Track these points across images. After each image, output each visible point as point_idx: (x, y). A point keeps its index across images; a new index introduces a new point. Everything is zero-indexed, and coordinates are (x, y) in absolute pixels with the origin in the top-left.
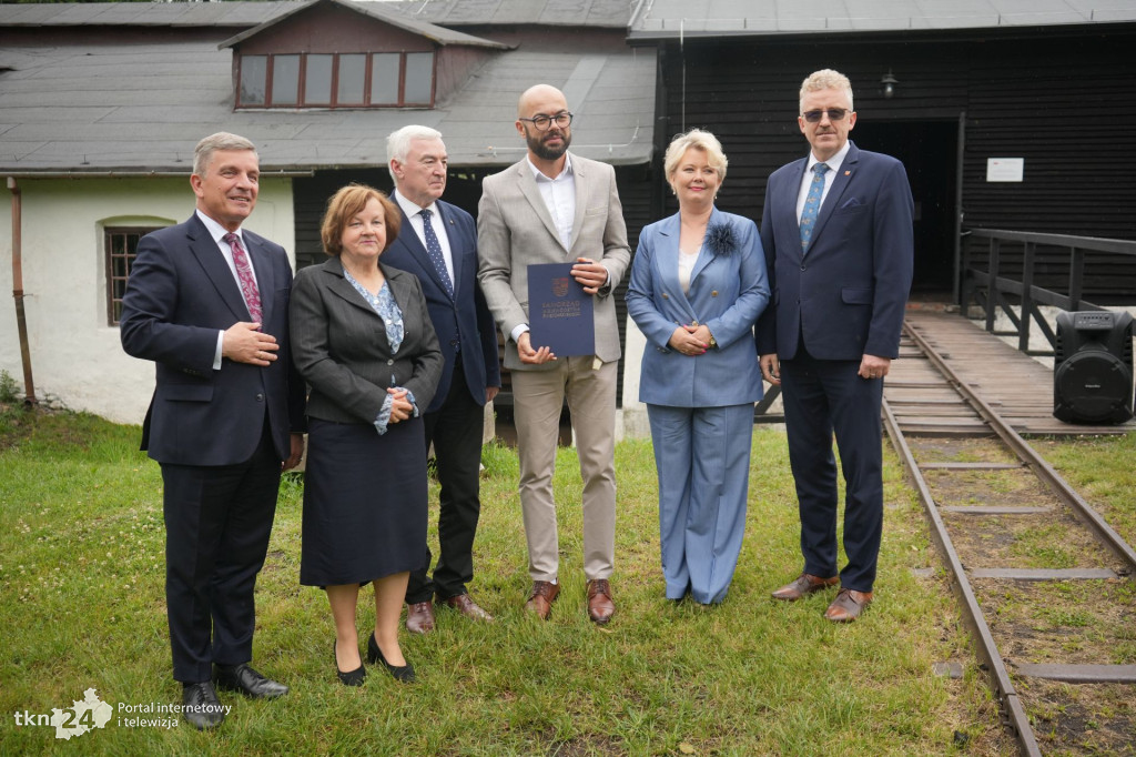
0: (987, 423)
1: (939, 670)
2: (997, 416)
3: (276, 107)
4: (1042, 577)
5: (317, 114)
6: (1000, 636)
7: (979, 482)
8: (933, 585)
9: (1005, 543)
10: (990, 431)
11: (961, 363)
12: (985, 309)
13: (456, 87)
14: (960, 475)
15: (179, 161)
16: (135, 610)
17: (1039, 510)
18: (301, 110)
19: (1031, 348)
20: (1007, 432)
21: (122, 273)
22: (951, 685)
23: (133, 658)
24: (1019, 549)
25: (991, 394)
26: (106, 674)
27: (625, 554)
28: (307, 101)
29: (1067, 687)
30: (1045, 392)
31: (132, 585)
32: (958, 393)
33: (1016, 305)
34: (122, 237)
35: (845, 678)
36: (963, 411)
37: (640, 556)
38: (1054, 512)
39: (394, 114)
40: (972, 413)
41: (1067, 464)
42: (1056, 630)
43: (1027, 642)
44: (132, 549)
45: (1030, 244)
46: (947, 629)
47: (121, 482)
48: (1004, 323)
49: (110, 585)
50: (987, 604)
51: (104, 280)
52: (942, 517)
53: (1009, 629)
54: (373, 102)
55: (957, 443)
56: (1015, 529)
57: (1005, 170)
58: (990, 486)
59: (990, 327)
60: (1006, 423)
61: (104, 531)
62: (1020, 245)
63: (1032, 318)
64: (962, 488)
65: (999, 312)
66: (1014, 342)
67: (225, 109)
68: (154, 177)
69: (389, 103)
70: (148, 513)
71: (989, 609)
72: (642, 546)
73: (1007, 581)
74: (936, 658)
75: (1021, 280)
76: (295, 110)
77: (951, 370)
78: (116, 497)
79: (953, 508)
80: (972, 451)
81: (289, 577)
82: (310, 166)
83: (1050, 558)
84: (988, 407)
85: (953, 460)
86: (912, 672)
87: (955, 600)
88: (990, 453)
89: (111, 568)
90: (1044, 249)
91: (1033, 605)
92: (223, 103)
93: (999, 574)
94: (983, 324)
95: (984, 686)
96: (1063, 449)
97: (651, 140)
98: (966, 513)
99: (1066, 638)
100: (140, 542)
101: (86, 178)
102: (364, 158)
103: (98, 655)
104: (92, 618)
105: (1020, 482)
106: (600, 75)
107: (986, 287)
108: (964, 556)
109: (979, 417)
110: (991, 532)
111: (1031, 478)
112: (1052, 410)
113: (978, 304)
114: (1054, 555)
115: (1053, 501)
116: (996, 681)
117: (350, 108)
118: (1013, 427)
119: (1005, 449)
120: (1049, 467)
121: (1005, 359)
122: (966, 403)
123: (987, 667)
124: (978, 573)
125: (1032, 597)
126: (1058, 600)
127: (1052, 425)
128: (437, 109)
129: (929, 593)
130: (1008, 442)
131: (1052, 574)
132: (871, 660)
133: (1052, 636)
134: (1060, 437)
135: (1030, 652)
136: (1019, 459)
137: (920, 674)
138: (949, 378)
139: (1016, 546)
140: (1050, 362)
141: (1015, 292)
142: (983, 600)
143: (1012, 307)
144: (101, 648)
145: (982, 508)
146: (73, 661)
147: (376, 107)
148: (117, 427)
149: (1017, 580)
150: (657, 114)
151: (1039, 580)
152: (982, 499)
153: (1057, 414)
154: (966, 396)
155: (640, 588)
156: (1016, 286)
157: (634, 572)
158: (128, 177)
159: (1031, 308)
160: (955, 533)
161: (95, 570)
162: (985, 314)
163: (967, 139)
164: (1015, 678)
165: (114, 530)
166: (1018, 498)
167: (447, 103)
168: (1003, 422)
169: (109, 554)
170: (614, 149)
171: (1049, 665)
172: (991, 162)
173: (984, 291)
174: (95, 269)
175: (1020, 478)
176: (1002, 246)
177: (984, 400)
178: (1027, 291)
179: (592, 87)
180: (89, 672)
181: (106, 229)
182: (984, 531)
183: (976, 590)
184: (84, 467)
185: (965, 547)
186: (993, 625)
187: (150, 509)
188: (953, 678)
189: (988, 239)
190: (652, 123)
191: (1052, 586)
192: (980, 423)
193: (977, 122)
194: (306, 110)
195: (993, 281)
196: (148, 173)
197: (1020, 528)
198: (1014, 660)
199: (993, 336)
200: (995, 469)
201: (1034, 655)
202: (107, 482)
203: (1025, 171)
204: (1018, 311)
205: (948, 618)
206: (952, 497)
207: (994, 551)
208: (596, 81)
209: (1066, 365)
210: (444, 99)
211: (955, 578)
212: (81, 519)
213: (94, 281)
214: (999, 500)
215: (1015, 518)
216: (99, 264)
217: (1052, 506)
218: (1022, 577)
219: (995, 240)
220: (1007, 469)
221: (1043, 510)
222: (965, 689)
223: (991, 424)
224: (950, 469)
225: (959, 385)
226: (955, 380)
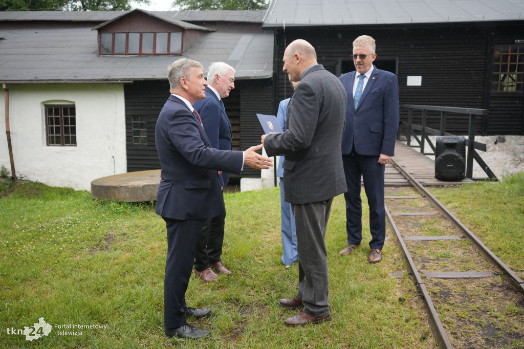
0: (409, 181)
1: (393, 275)
2: (413, 178)
3: (116, 54)
4: (432, 239)
5: (133, 57)
6: (416, 262)
7: (406, 203)
8: (390, 243)
9: (417, 226)
10: (410, 184)
11: (398, 158)
12: (407, 137)
13: (191, 47)
14: (399, 201)
15: (76, 77)
16: (65, 258)
17: (430, 214)
18: (127, 56)
19: (425, 152)
20: (417, 184)
21: (52, 123)
22: (398, 281)
23: (65, 277)
24: (423, 229)
25: (411, 170)
26: (54, 284)
27: (266, 233)
28: (130, 52)
29: (442, 281)
30: (432, 169)
31: (63, 248)
32: (397, 169)
33: (419, 135)
34: (52, 109)
35: (356, 279)
36: (399, 176)
37: (272, 234)
38: (436, 215)
39: (166, 57)
40: (403, 177)
41: (441, 196)
42: (438, 259)
43: (427, 264)
44: (63, 234)
45: (425, 110)
46: (395, 260)
47: (56, 208)
48: (414, 142)
49: (54, 248)
50: (411, 250)
51: (45, 127)
52: (392, 217)
53: (420, 259)
54: (157, 52)
55: (397, 189)
56: (421, 221)
57: (414, 81)
58: (411, 205)
59: (409, 144)
60: (417, 181)
61: (51, 227)
62: (420, 111)
63: (425, 140)
64: (399, 206)
65: (412, 138)
66: (419, 150)
67: (95, 55)
68: (65, 84)
69: (164, 53)
70: (68, 219)
71: (412, 252)
72: (273, 230)
73: (418, 241)
74: (391, 271)
75: (421, 125)
76: (124, 56)
77: (394, 161)
78: (55, 213)
79: (396, 214)
80: (403, 192)
81: (129, 244)
82: (131, 79)
83: (435, 232)
84: (409, 175)
85: (395, 195)
86: (382, 276)
87: (398, 248)
88: (410, 193)
89: (54, 242)
90: (430, 112)
91: (429, 250)
92: (94, 53)
93: (415, 238)
94: (406, 143)
95: (411, 281)
96: (439, 191)
97: (272, 68)
98: (402, 215)
99: (442, 262)
100: (66, 231)
101: (37, 84)
102: (154, 76)
103: (51, 276)
104: (48, 262)
105: (422, 203)
106: (250, 42)
107: (407, 128)
108: (401, 232)
109: (406, 178)
110: (411, 223)
111: (427, 202)
112: (434, 175)
113: (404, 135)
114: (436, 231)
115: (435, 210)
116: (415, 279)
117: (147, 55)
118: (420, 182)
119: (416, 191)
120: (433, 197)
121: (415, 156)
122: (400, 173)
123: (412, 273)
124: (407, 238)
125: (428, 247)
126: (438, 248)
127: (435, 181)
128: (184, 56)
129: (388, 246)
130: (417, 188)
131: (436, 238)
132: (366, 272)
133: (436, 262)
134: (437, 186)
135: (428, 268)
136: (422, 195)
137: (385, 277)
138: (393, 163)
139: (422, 228)
140: (433, 158)
141: (418, 129)
142: (409, 248)
143: (418, 136)
144: (52, 273)
145: (408, 213)
146: (40, 279)
147: (158, 55)
148: (51, 188)
149: (422, 241)
150: (274, 58)
151: (430, 240)
152: (408, 210)
153: (436, 177)
154: (400, 170)
155: (273, 246)
156: (419, 127)
157: (270, 240)
158: (54, 84)
159: (425, 136)
160: (398, 223)
161: (47, 243)
162: (406, 139)
163: (399, 68)
164: (422, 278)
165: (55, 227)
166: (421, 209)
167: (188, 53)
168: (415, 180)
169: (53, 236)
170: (257, 72)
171: (436, 273)
172: (409, 78)
173: (406, 130)
174: (41, 122)
175: (422, 202)
176: (413, 111)
177: (407, 172)
178: (424, 129)
179: (247, 47)
180: (47, 283)
181: (45, 105)
182: (409, 222)
183: (406, 244)
184: (40, 202)
185: (402, 229)
186: (413, 258)
187: (69, 218)
188: (398, 278)
189: (408, 108)
190: (272, 62)
191: (436, 242)
192: (406, 181)
193: (403, 61)
194: (129, 56)
195: (410, 126)
196: (63, 82)
197: (423, 221)
198: (422, 271)
199: (410, 148)
200: (412, 198)
201: (430, 269)
202: (51, 208)
203: (422, 81)
204: (420, 138)
205: (396, 255)
206: (396, 209)
207: (413, 230)
208: (249, 44)
209: (440, 157)
210: (186, 51)
211: (398, 240)
212: (41, 222)
213: (40, 127)
214: (414, 210)
215: (421, 217)
216: (42, 120)
217: (435, 212)
218: (424, 239)
219: (411, 109)
220: (417, 198)
221: (432, 214)
222: (403, 282)
223: (410, 181)
224: (395, 199)
225: (397, 166)
226: (396, 164)
